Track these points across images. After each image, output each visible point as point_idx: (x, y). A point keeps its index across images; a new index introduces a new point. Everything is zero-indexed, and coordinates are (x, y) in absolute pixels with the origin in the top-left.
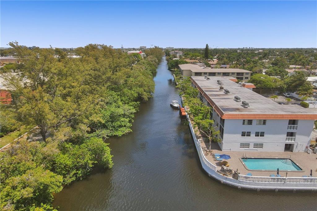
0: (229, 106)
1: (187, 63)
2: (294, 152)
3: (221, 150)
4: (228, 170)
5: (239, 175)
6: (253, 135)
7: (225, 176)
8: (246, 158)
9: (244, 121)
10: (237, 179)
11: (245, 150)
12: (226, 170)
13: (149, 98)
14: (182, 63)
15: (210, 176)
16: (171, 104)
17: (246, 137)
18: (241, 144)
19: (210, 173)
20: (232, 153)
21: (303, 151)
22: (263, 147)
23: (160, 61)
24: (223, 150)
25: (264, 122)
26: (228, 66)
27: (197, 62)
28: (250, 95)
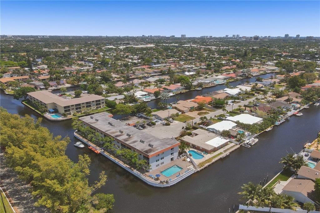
2: (174, 160)
3: (149, 172)
4: (163, 181)
6: (160, 160)
7: (163, 184)
9: (156, 155)
10: (168, 183)
17: (158, 162)
18: (156, 166)
21: (177, 159)
22: (164, 163)
25: (163, 153)
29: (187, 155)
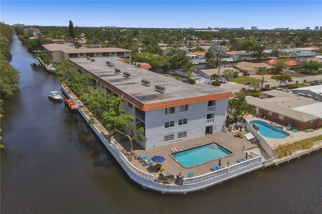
0: (142, 93)
1: (52, 42)
2: (213, 133)
3: (144, 149)
4: (169, 177)
5: (183, 179)
6: (176, 124)
7: (167, 185)
8: (176, 153)
9: (166, 109)
10: (182, 184)
11: (170, 142)
12: (167, 177)
13: (14, 92)
14: (46, 43)
15: (145, 188)
16: (49, 96)
17: (170, 128)
18: (165, 137)
19: (144, 185)
20: (157, 149)
21: (220, 131)
22: (187, 136)
23: (11, 41)
24: (146, 149)
25: (186, 107)
26: (100, 45)
27: (62, 42)
28: (153, 77)
29: (245, 128)
